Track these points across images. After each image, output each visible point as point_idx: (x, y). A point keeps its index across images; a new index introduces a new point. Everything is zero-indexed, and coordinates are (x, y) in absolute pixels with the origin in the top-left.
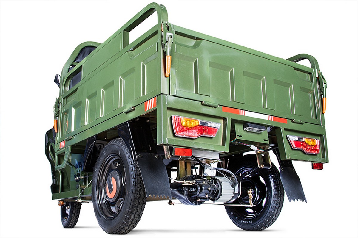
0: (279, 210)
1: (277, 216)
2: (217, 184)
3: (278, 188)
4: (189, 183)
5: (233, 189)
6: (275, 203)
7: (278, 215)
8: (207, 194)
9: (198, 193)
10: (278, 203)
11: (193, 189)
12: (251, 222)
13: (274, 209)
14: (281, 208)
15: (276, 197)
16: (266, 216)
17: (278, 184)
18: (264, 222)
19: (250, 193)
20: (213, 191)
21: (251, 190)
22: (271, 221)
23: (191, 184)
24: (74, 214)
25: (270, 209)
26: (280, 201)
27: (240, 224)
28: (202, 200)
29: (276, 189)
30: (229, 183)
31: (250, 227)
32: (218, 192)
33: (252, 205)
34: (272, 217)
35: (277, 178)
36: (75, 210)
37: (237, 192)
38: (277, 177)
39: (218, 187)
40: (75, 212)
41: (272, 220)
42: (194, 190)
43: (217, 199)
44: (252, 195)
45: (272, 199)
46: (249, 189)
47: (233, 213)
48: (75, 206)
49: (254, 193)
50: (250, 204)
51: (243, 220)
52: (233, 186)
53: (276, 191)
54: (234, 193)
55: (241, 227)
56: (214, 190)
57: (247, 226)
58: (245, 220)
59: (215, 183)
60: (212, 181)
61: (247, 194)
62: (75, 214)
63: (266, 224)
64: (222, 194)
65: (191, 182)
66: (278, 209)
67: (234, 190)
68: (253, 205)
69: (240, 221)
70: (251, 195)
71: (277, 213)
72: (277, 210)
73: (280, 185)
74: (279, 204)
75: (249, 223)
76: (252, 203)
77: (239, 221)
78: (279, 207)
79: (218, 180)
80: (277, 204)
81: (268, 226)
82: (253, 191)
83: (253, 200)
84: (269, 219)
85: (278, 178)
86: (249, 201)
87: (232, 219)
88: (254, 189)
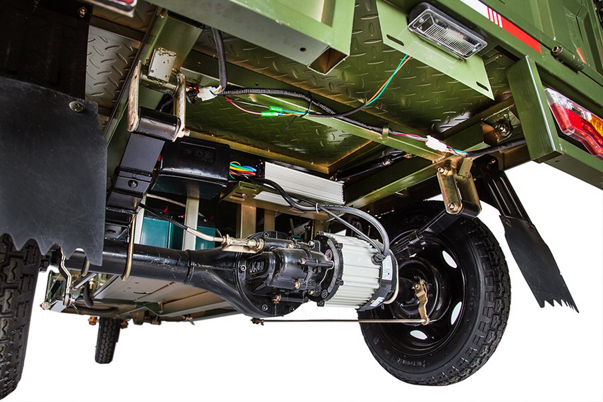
0: (498, 332)
1: (492, 349)
2: (328, 251)
3: (497, 276)
4: (247, 247)
5: (378, 267)
6: (490, 314)
7: (496, 347)
8: (297, 280)
9: (271, 276)
10: (498, 315)
11: (259, 264)
12: (423, 364)
13: (485, 330)
14: (504, 328)
15: (492, 299)
16: (465, 347)
17: (496, 265)
18: (459, 364)
19: (420, 290)
20: (317, 271)
21: (422, 282)
22: (478, 362)
23: (252, 252)
24: (105, 339)
25: (476, 332)
26: (502, 309)
27: (394, 368)
28: (287, 299)
29: (491, 277)
30: (365, 250)
31: (421, 375)
32: (331, 273)
33: (425, 321)
34: (480, 351)
35: (490, 250)
36: (106, 333)
37: (387, 276)
38: (492, 248)
39: (333, 259)
40: (107, 336)
41: (479, 360)
42: (260, 267)
43: (330, 296)
44: (426, 294)
45: (481, 305)
46: (419, 281)
47: (378, 341)
48: (107, 326)
49: (431, 291)
50: (422, 317)
51: (403, 358)
52: (377, 260)
53: (492, 283)
54: (380, 280)
55: (396, 373)
56: (317, 267)
57: (413, 373)
58: (408, 359)
59: (325, 248)
60: (317, 244)
61: (412, 293)
62: (107, 340)
63: (462, 370)
64: (343, 279)
65: (252, 243)
66: (496, 331)
67: (381, 270)
68: (428, 319)
69: (396, 360)
70: (423, 296)
71: (492, 341)
72: (493, 333)
73: (500, 268)
74: (500, 317)
75: (418, 366)
76: (427, 314)
77: (392, 359)
78: (499, 325)
79: (333, 240)
80: (494, 317)
81: (468, 375)
82: (428, 287)
83: (429, 307)
84: (472, 356)
85: (493, 250)
86: (419, 309)
87: (375, 354)
88: (429, 280)
